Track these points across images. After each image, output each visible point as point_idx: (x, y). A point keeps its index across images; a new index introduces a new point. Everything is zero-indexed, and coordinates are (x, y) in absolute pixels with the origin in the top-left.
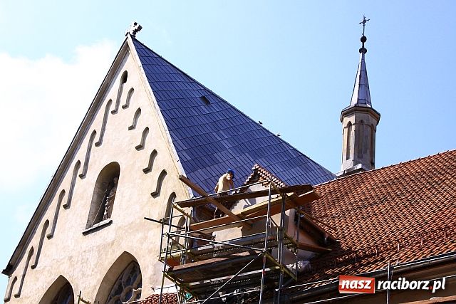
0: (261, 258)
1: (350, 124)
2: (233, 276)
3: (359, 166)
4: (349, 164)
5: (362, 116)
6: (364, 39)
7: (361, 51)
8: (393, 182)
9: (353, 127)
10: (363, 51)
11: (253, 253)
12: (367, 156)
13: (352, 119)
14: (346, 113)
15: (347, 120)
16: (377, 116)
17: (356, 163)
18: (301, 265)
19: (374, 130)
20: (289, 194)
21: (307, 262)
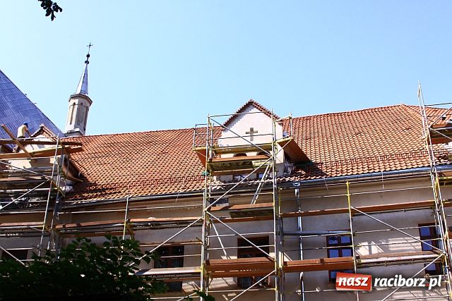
0: (49, 182)
1: (74, 104)
2: (31, 190)
3: (78, 130)
4: (71, 128)
5: (83, 101)
6: (88, 56)
7: (86, 62)
8: (111, 145)
9: (76, 106)
10: (87, 62)
11: (43, 178)
12: (82, 124)
13: (76, 101)
14: (73, 97)
15: (73, 101)
16: (91, 102)
17: (75, 127)
18: (68, 188)
19: (87, 109)
20: (66, 146)
21: (71, 187)
